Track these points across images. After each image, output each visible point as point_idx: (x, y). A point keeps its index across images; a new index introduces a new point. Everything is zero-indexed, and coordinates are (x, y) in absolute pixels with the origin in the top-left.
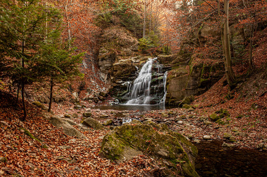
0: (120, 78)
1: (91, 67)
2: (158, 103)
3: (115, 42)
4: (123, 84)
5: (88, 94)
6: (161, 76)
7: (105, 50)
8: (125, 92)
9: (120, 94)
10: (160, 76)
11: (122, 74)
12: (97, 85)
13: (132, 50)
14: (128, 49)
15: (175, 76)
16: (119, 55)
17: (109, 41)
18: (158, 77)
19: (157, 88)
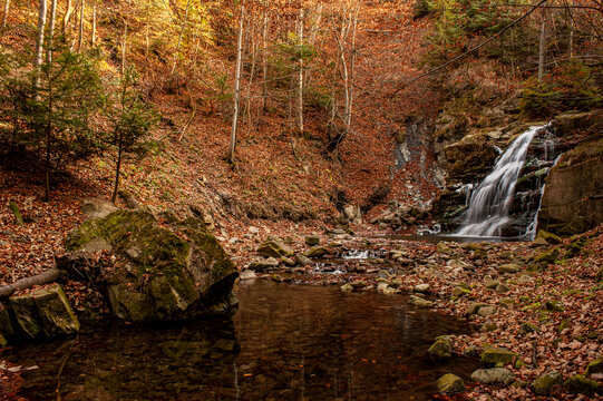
0: (459, 178)
1: (419, 158)
2: (523, 233)
3: (470, 96)
4: (459, 190)
5: (387, 212)
6: (546, 166)
7: (448, 118)
8: (462, 207)
9: (451, 212)
10: (542, 167)
11: (465, 166)
12: (418, 195)
13: (506, 112)
14: (497, 110)
15: (569, 163)
16: (473, 125)
17: (458, 95)
18: (537, 169)
19: (528, 197)
